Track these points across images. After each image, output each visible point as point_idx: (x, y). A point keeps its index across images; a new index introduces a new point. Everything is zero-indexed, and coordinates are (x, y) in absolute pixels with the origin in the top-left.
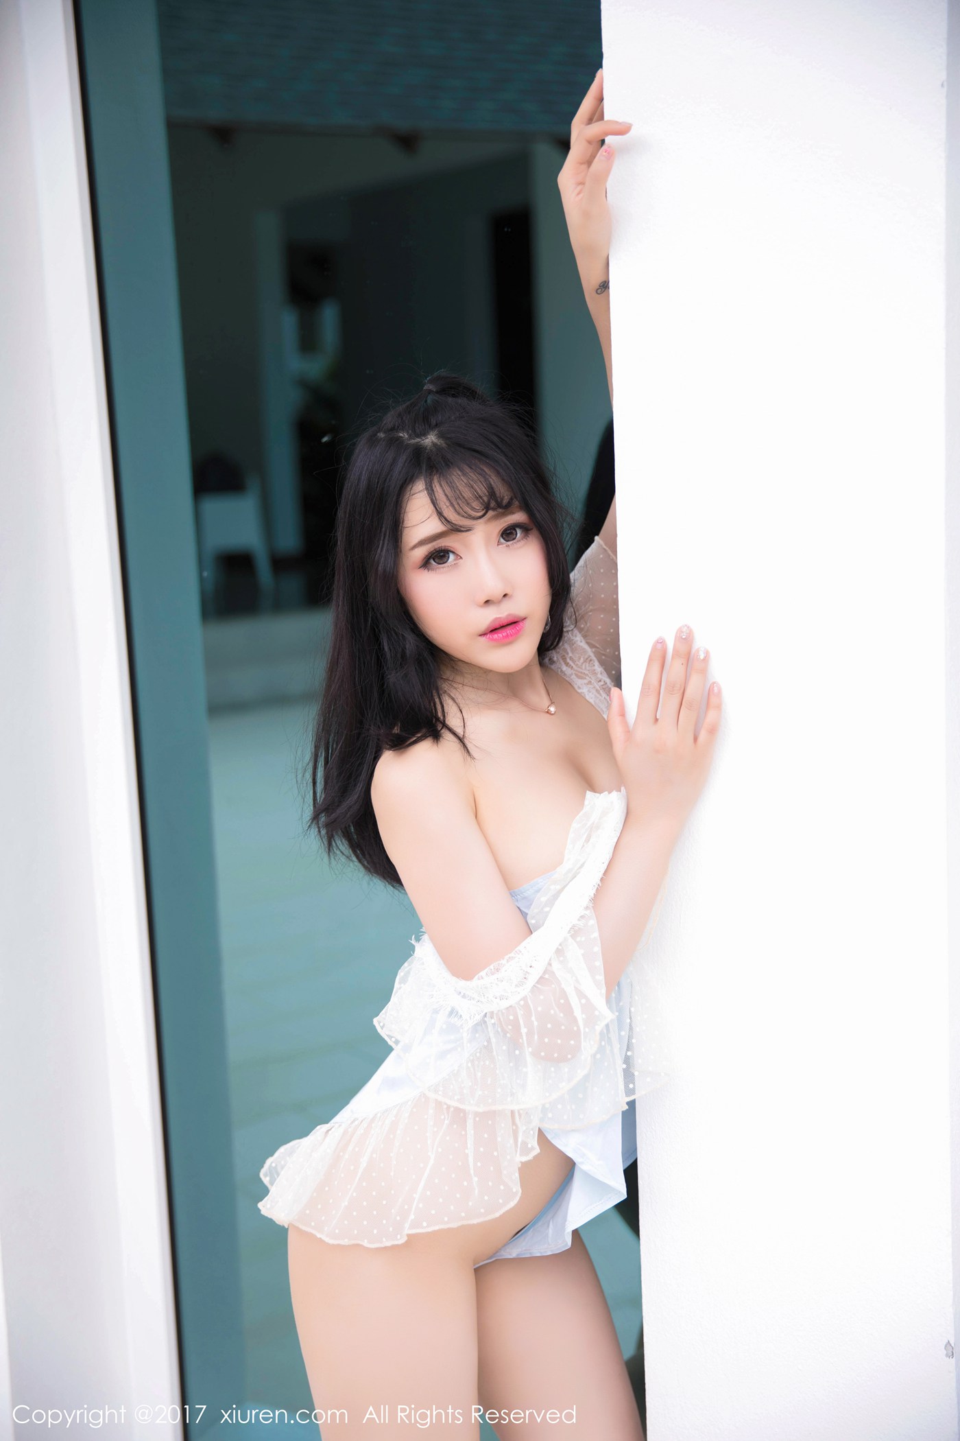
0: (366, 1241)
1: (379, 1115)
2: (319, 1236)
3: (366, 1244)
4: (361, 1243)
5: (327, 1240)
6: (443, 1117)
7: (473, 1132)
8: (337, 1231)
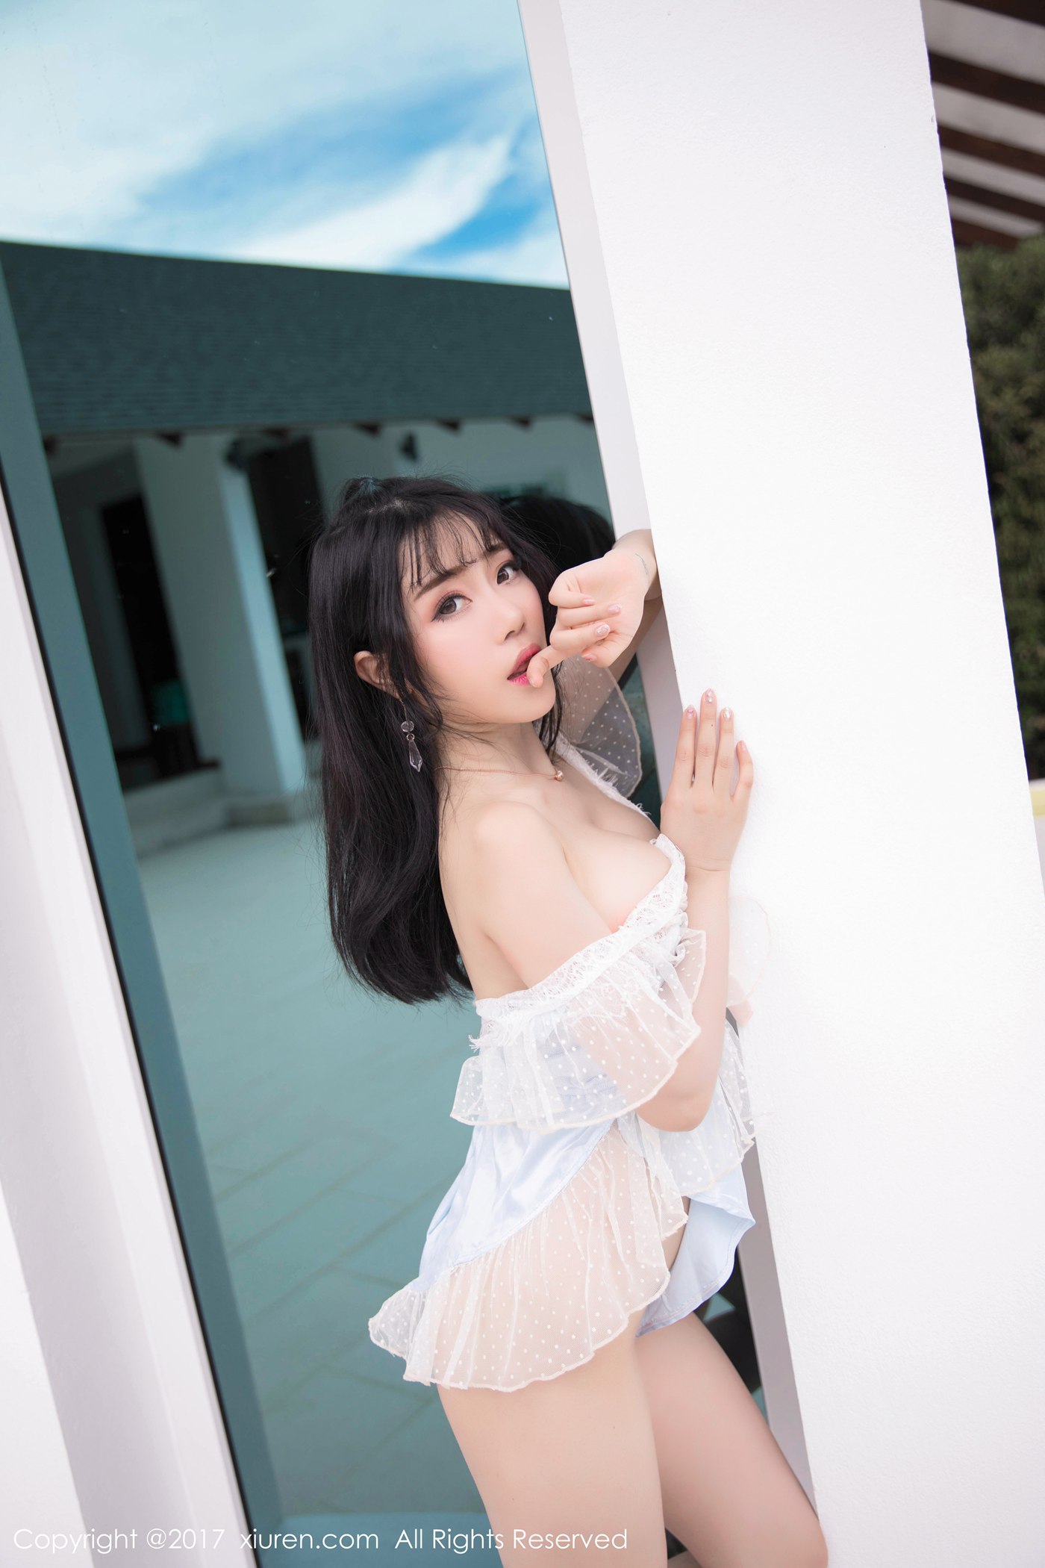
0: (543, 1375)
1: (513, 1240)
2: (494, 1388)
3: (544, 1378)
4: (538, 1379)
5: (504, 1389)
6: (585, 1217)
7: (617, 1223)
8: (512, 1377)
